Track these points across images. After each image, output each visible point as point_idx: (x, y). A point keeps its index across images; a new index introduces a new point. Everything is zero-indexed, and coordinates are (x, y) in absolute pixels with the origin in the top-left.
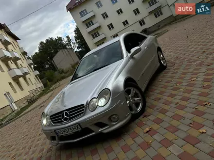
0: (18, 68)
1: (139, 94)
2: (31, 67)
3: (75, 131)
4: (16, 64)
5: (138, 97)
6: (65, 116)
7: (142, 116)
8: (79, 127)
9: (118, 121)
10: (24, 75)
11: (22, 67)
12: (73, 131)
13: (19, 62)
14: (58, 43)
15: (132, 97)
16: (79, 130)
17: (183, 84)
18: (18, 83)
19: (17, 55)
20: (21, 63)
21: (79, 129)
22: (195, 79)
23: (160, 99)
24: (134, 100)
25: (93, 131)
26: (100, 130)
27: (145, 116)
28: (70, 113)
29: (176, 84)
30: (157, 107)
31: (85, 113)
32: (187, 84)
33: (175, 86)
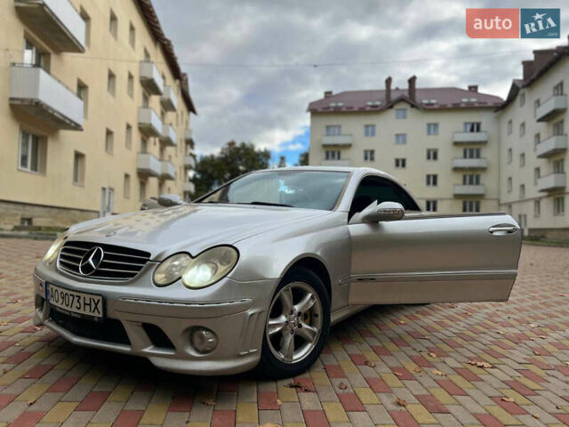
0: (161, 159)
1: (319, 320)
2: (186, 173)
3: (87, 312)
4: (162, 150)
5: (311, 324)
6: (90, 260)
7: (291, 381)
8: (100, 306)
9: (207, 353)
10: (164, 178)
11: (170, 161)
12: (81, 311)
13: (169, 150)
14: (258, 160)
15: (299, 314)
16: (96, 314)
17: (447, 360)
18: (143, 184)
19: (174, 137)
20: (173, 155)
21: (98, 315)
22: (486, 365)
23: (366, 363)
24: (300, 326)
25: (126, 342)
26: (148, 350)
27: (297, 386)
28: (106, 257)
29: (430, 350)
30: (345, 381)
31: (136, 280)
32: (459, 366)
33: (425, 354)
